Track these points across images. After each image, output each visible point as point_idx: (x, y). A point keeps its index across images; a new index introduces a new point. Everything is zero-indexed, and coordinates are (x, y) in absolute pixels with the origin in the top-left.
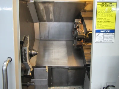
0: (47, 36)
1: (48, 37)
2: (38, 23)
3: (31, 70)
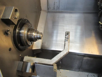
0: (57, 6)
3: (32, 64)
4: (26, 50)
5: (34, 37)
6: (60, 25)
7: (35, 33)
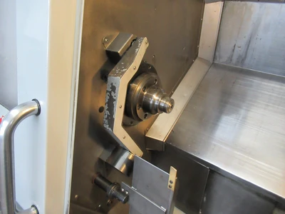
0: (240, 56)
1: (242, 60)
2: (220, 4)
3: (130, 157)
5: (153, 104)
7: (157, 95)
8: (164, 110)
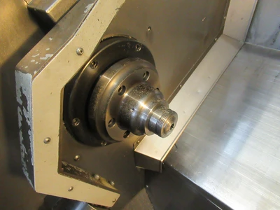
4: (101, 145)
5: (138, 117)
6: (272, 105)
7: (146, 103)
8: (156, 130)
